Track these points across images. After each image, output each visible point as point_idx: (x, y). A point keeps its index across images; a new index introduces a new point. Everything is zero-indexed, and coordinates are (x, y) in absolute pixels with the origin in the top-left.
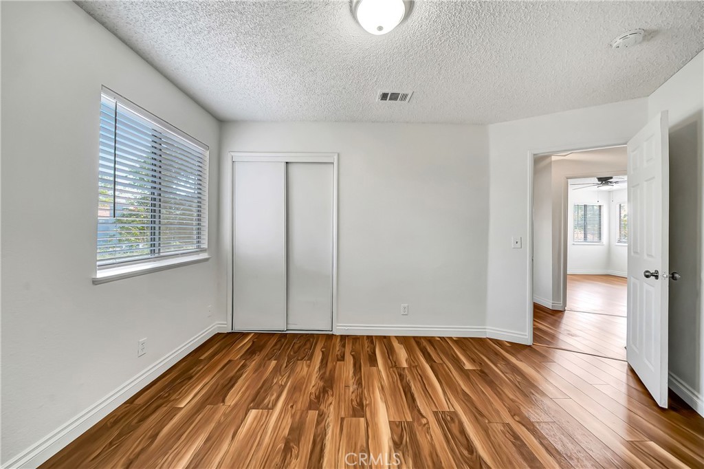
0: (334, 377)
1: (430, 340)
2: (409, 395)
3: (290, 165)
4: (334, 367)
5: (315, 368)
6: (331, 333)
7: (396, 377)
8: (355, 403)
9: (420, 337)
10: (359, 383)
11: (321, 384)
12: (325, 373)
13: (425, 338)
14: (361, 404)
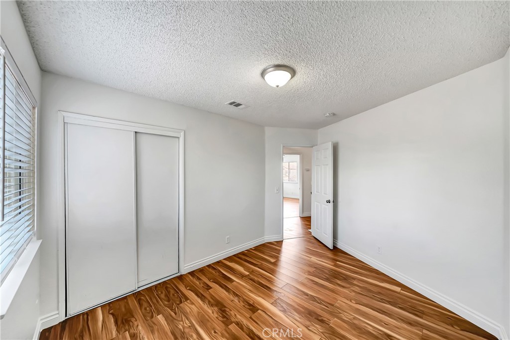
0: (218, 300)
1: (242, 253)
2: (265, 287)
3: (138, 134)
4: (211, 294)
5: (199, 303)
6: (178, 274)
7: (251, 282)
8: (247, 306)
9: (237, 254)
10: (237, 295)
11: (216, 308)
12: (209, 302)
13: (239, 253)
14: (250, 305)
